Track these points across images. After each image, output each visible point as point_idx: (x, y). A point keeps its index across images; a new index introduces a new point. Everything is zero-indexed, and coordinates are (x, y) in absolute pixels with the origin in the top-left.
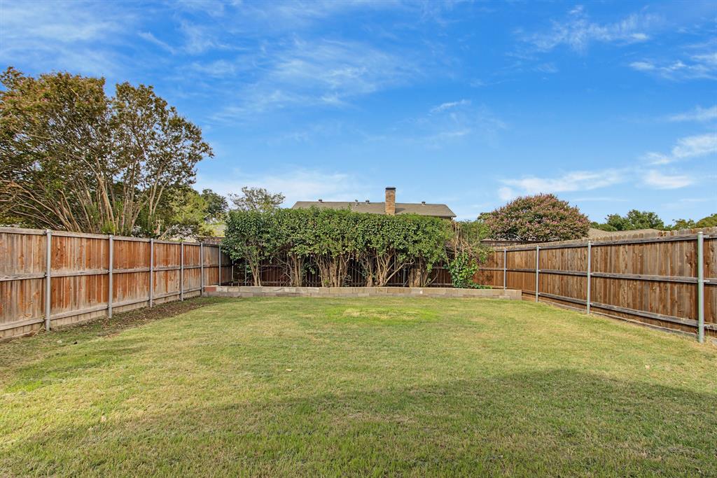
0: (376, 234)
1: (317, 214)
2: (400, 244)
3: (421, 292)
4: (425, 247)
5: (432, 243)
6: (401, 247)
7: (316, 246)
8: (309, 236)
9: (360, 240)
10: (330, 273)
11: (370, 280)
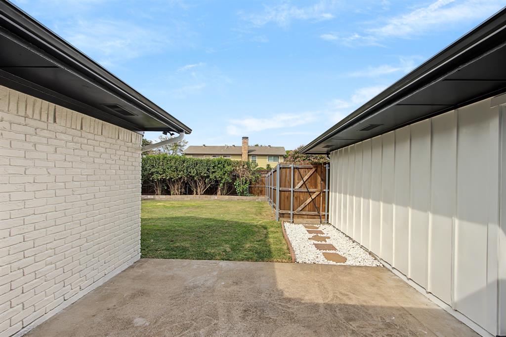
0: (193, 168)
1: (164, 158)
2: (205, 173)
3: (216, 198)
4: (218, 175)
5: (221, 173)
6: (205, 175)
7: (164, 175)
8: (160, 170)
9: (185, 171)
10: (175, 189)
11: (195, 192)
